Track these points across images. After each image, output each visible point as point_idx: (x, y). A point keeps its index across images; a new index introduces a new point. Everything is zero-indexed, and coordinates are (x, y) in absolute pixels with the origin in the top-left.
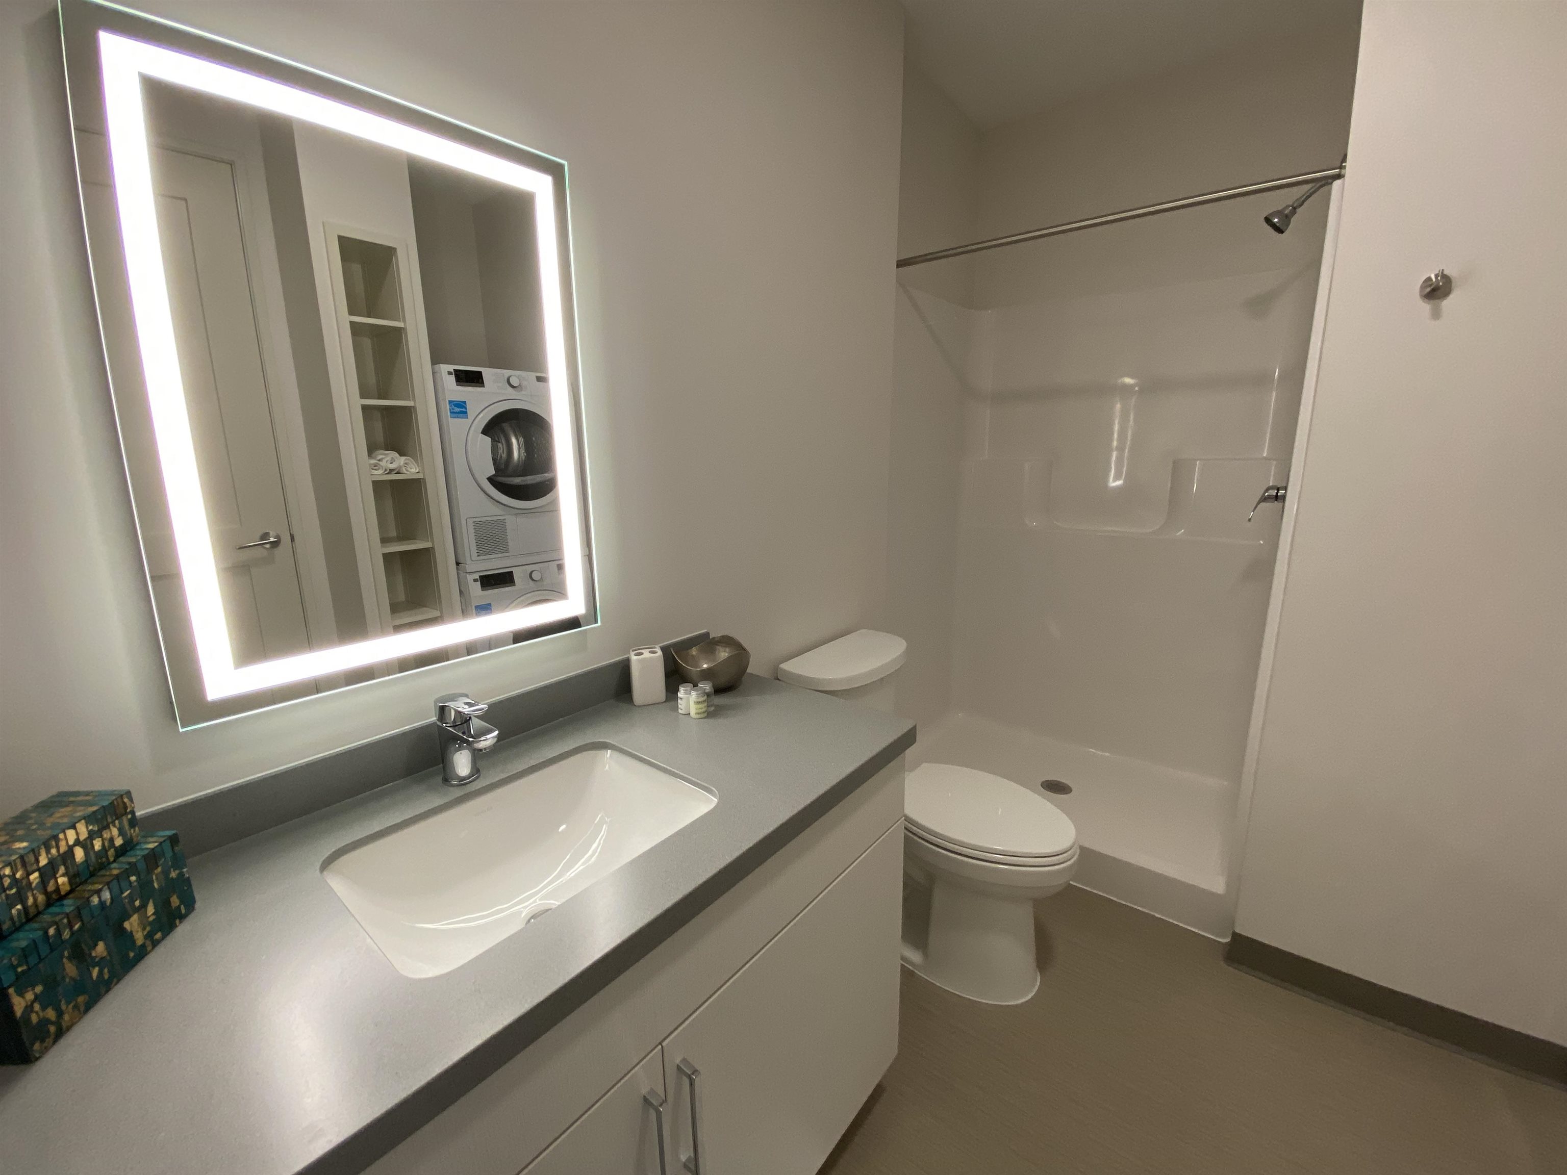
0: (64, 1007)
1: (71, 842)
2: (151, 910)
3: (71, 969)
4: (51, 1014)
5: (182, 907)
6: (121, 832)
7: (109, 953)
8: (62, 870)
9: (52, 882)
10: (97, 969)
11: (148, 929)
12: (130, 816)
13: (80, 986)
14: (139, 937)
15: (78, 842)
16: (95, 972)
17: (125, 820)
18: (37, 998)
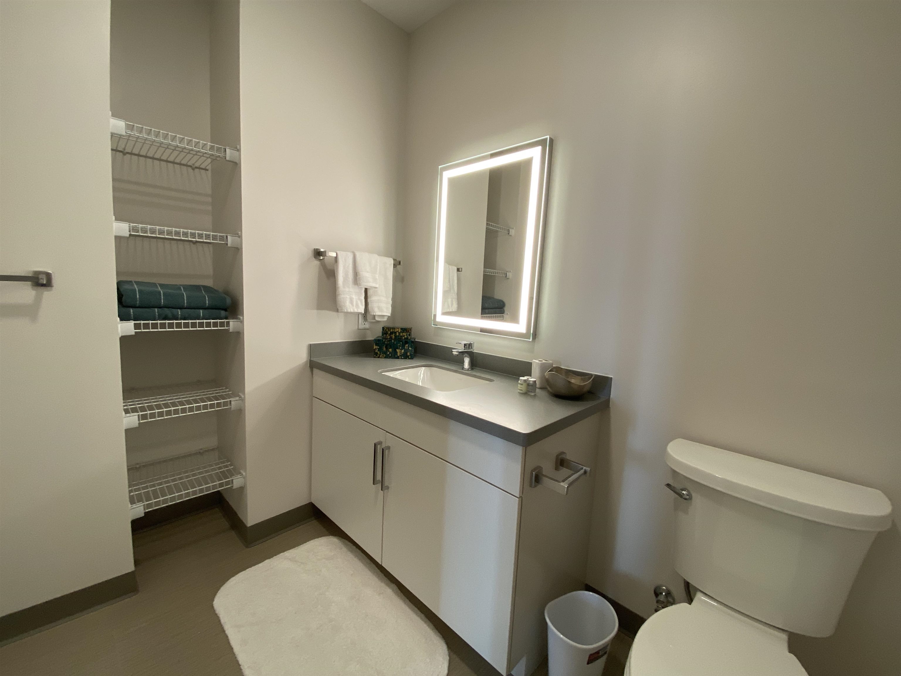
0: (381, 353)
1: (397, 331)
2: (403, 351)
3: (385, 349)
4: (379, 352)
5: (410, 356)
6: (407, 335)
7: (392, 352)
8: (394, 334)
9: (391, 335)
10: (389, 353)
11: (401, 354)
12: (409, 333)
13: (385, 353)
14: (399, 354)
15: (398, 331)
16: (388, 353)
17: (408, 333)
18: (378, 348)
